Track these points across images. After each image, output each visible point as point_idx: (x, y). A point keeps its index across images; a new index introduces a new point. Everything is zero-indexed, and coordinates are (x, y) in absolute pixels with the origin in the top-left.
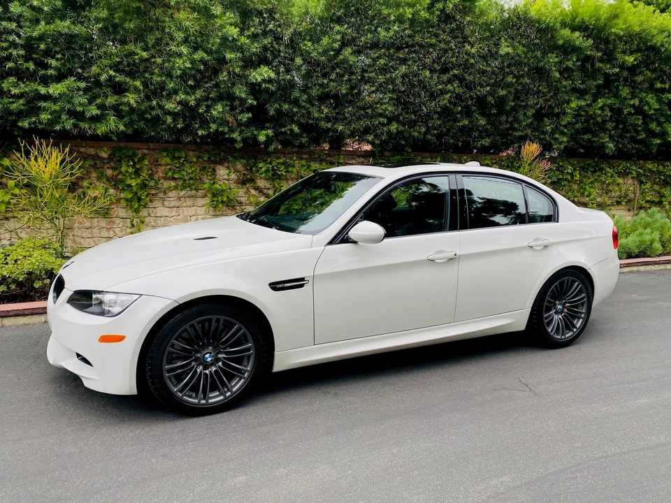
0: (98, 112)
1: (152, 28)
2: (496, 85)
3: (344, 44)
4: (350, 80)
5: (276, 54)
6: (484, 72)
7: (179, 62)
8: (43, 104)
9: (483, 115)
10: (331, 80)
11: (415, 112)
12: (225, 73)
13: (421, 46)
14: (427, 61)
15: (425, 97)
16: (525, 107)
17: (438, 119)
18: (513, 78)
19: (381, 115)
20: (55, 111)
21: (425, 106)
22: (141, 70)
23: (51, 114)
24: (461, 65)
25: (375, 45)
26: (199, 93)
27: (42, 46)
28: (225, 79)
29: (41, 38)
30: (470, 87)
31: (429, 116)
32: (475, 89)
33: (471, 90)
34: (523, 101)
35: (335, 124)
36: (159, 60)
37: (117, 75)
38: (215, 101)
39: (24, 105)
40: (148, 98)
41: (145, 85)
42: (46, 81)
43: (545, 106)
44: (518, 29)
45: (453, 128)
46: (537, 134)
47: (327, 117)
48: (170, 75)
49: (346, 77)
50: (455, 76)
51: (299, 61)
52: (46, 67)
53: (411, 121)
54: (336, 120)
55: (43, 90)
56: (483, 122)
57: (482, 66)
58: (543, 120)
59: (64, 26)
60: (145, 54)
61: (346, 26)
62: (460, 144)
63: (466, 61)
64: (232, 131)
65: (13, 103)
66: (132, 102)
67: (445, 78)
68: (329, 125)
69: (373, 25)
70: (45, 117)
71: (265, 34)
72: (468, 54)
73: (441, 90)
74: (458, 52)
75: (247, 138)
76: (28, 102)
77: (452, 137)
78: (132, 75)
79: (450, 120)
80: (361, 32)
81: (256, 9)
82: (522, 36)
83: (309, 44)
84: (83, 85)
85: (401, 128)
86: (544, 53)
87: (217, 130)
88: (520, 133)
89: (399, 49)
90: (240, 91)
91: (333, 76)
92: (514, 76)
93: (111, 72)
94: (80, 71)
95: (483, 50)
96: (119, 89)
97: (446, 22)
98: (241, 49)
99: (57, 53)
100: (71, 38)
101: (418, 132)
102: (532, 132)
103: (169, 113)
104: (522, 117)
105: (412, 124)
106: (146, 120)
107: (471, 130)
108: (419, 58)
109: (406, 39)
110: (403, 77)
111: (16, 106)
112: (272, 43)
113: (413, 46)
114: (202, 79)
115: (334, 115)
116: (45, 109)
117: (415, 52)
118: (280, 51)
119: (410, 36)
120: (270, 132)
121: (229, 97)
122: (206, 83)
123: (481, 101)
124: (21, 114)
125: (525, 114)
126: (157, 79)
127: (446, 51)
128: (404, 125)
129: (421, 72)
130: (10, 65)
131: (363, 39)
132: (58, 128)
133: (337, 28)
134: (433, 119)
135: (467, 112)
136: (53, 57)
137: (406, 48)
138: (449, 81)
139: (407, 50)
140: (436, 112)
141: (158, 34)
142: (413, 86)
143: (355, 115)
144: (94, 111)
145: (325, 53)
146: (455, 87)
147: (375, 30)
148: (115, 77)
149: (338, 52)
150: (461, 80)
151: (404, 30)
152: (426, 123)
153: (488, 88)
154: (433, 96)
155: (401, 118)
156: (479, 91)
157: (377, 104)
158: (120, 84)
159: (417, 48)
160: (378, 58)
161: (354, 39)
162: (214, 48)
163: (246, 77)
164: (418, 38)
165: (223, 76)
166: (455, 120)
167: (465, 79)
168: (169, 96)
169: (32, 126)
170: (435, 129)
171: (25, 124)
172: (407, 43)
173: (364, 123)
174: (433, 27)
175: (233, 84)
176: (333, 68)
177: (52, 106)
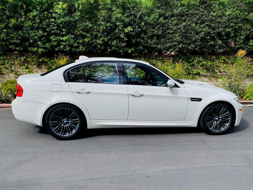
0: (77, 45)
1: (94, 17)
2: (226, 27)
3: (160, 16)
4: (163, 29)
5: (135, 22)
6: (220, 22)
7: (101, 27)
8: (61, 43)
9: (221, 39)
10: (156, 30)
11: (190, 40)
12: (117, 30)
13: (192, 14)
14: (194, 20)
15: (193, 34)
16: (240, 35)
17: (200, 42)
18: (234, 24)
19: (175, 41)
20: (65, 45)
21: (194, 37)
22: (91, 31)
23: (63, 46)
24: (209, 20)
25: (172, 16)
26: (109, 37)
27: (61, 25)
28: (117, 32)
29: (61, 23)
30: (214, 29)
31: (196, 41)
32: (216, 29)
33: (214, 30)
34: (239, 33)
35: (157, 45)
36: (96, 27)
37: (83, 32)
38: (114, 39)
39: (57, 43)
40: (93, 40)
41: (91, 35)
42: (63, 36)
43: (251, 35)
44: (236, 4)
45: (207, 45)
46: (247, 46)
47: (154, 43)
48: (99, 31)
49: (161, 28)
50: (207, 25)
51: (143, 24)
52: (63, 32)
53: (188, 43)
54: (158, 44)
55: (61, 39)
56: (220, 42)
57: (219, 20)
58: (250, 41)
59: (67, 18)
60: (91, 25)
61: (161, 10)
62: (210, 51)
63: (211, 19)
64: (120, 49)
65: (54, 43)
66: (87, 41)
67: (202, 26)
68: (155, 46)
69: (172, 8)
70: (62, 47)
71: (131, 15)
72: (212, 16)
73: (200, 31)
74: (208, 15)
75: (125, 52)
76: (58, 43)
77: (207, 49)
78: (87, 32)
79: (206, 42)
80: (167, 11)
81: (128, 7)
82: (238, 7)
83: (147, 17)
84: (73, 36)
85: (184, 46)
86: (249, 13)
87: (115, 49)
88: (238, 46)
89: (183, 16)
90: (122, 36)
91: (156, 28)
92: (234, 23)
93: (81, 32)
94: (72, 32)
95: (220, 13)
96: (84, 37)
97: (202, 4)
98: (122, 21)
99: (66, 27)
100: (70, 22)
101: (192, 47)
102: (244, 45)
103: (99, 44)
104: (238, 40)
105: (189, 44)
106: (92, 46)
107: (215, 46)
108: (191, 19)
109: (186, 12)
110: (184, 27)
111: (55, 44)
112: (133, 18)
113: (188, 14)
114: (110, 32)
115: (157, 42)
116: (62, 44)
117: (189, 17)
118: (136, 21)
119: (187, 11)
120: (133, 49)
121: (119, 38)
122: (111, 33)
123: (219, 34)
124: (56, 46)
125: (240, 38)
126: (95, 33)
127: (202, 16)
128: (185, 45)
129: (192, 24)
130: (53, 32)
131: (167, 14)
132: (65, 50)
133: (158, 10)
134: (197, 42)
135: (213, 39)
136: (65, 29)
137: (185, 15)
138: (204, 27)
139: (186, 16)
140: (198, 39)
141: (95, 18)
142: (189, 30)
143: (165, 41)
144: (76, 45)
145: (153, 20)
146: (206, 29)
147: (173, 10)
148: (82, 33)
149: (158, 19)
150: (209, 26)
151: (185, 9)
152: (195, 43)
153: (222, 29)
154: (197, 33)
155: (184, 42)
156: (218, 30)
157: (174, 37)
158: (84, 35)
159: (190, 15)
160: (174, 20)
161: (164, 14)
162: (113, 22)
163: (124, 31)
164: (191, 12)
165: (117, 31)
166: (208, 42)
167: (211, 26)
168: (99, 39)
169: (59, 50)
170: (199, 46)
171: (57, 49)
172: (186, 14)
173: (168, 45)
174: (197, 7)
175: (120, 33)
176: (156, 25)
177: (64, 44)
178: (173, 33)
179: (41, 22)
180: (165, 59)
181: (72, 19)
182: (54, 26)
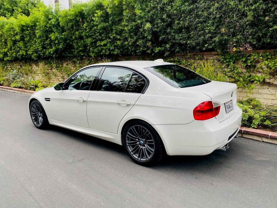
29: (100, 29)
40: (124, 42)
55: (100, 44)
65: (99, 48)
83: (169, 7)
84: (110, 40)
87: (143, 50)
93: (114, 35)
94: (110, 36)
99: (105, 32)
116: (103, 49)
148: (116, 36)
171: (102, 53)
177: (104, 48)
178: (205, 22)
179: (90, 31)
180: (210, 58)
181: (107, 24)
182: (98, 33)
